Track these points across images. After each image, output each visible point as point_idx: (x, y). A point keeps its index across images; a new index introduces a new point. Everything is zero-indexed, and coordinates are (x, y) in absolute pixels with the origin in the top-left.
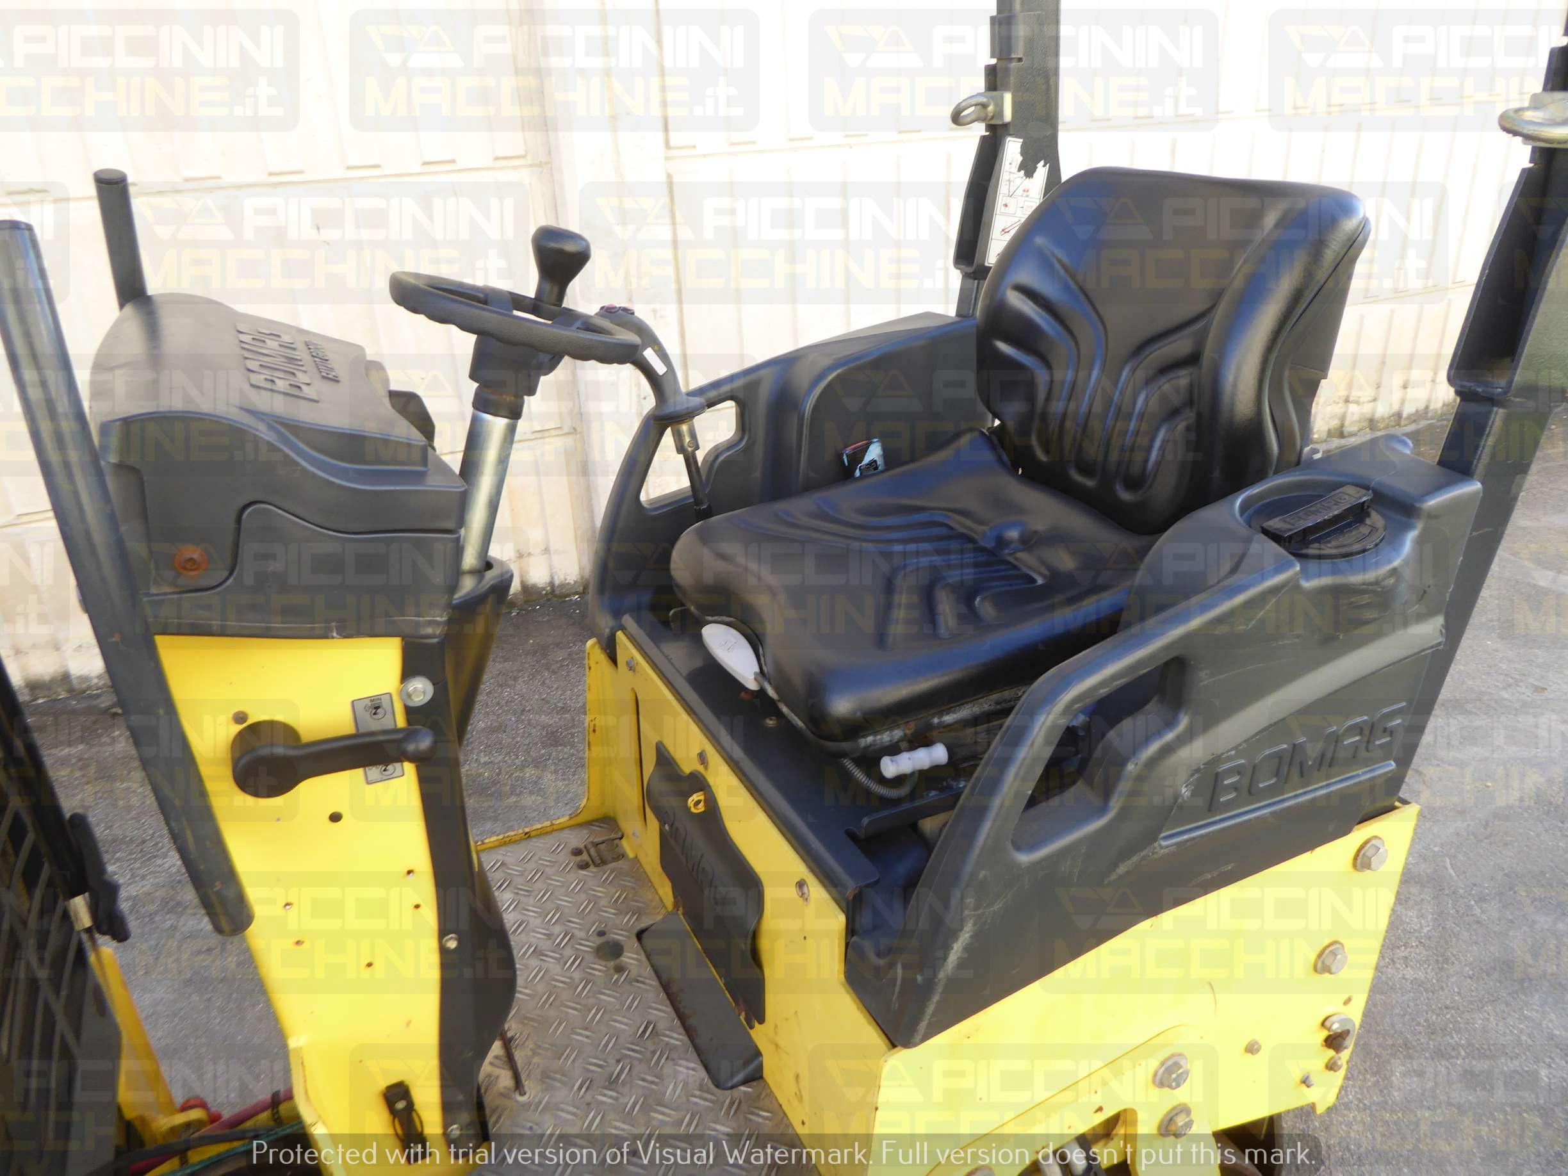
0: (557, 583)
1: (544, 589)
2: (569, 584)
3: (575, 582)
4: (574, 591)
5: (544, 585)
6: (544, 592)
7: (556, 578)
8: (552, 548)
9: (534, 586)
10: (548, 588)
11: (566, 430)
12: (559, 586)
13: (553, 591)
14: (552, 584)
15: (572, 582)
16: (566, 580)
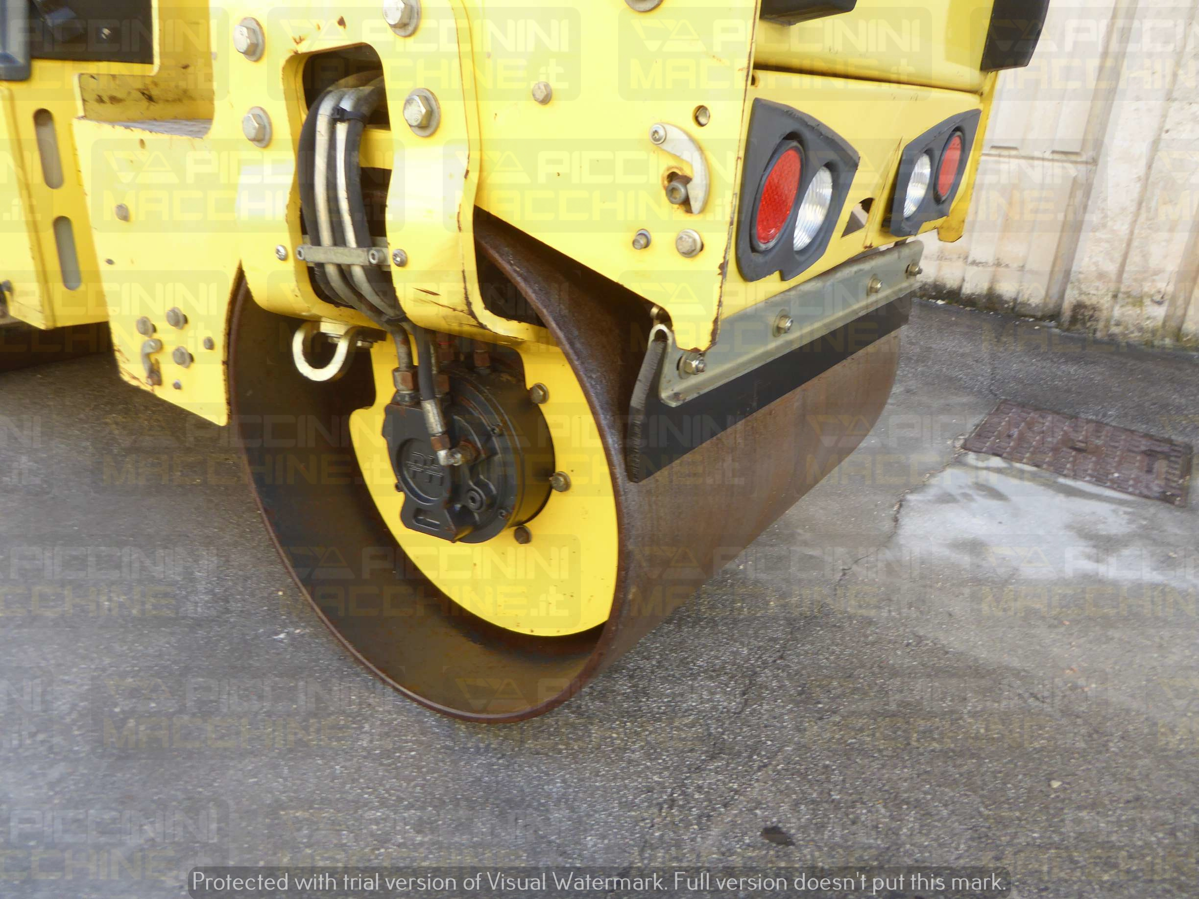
0: (1019, 300)
1: (1006, 302)
2: (1029, 305)
3: (1037, 306)
4: (1032, 313)
5: (1008, 299)
6: (1006, 306)
7: (1020, 295)
8: (1027, 267)
9: (999, 297)
10: (1011, 304)
11: (1084, 158)
12: (1020, 303)
13: (1013, 308)
14: (1015, 300)
15: (1034, 305)
16: (1028, 300)
